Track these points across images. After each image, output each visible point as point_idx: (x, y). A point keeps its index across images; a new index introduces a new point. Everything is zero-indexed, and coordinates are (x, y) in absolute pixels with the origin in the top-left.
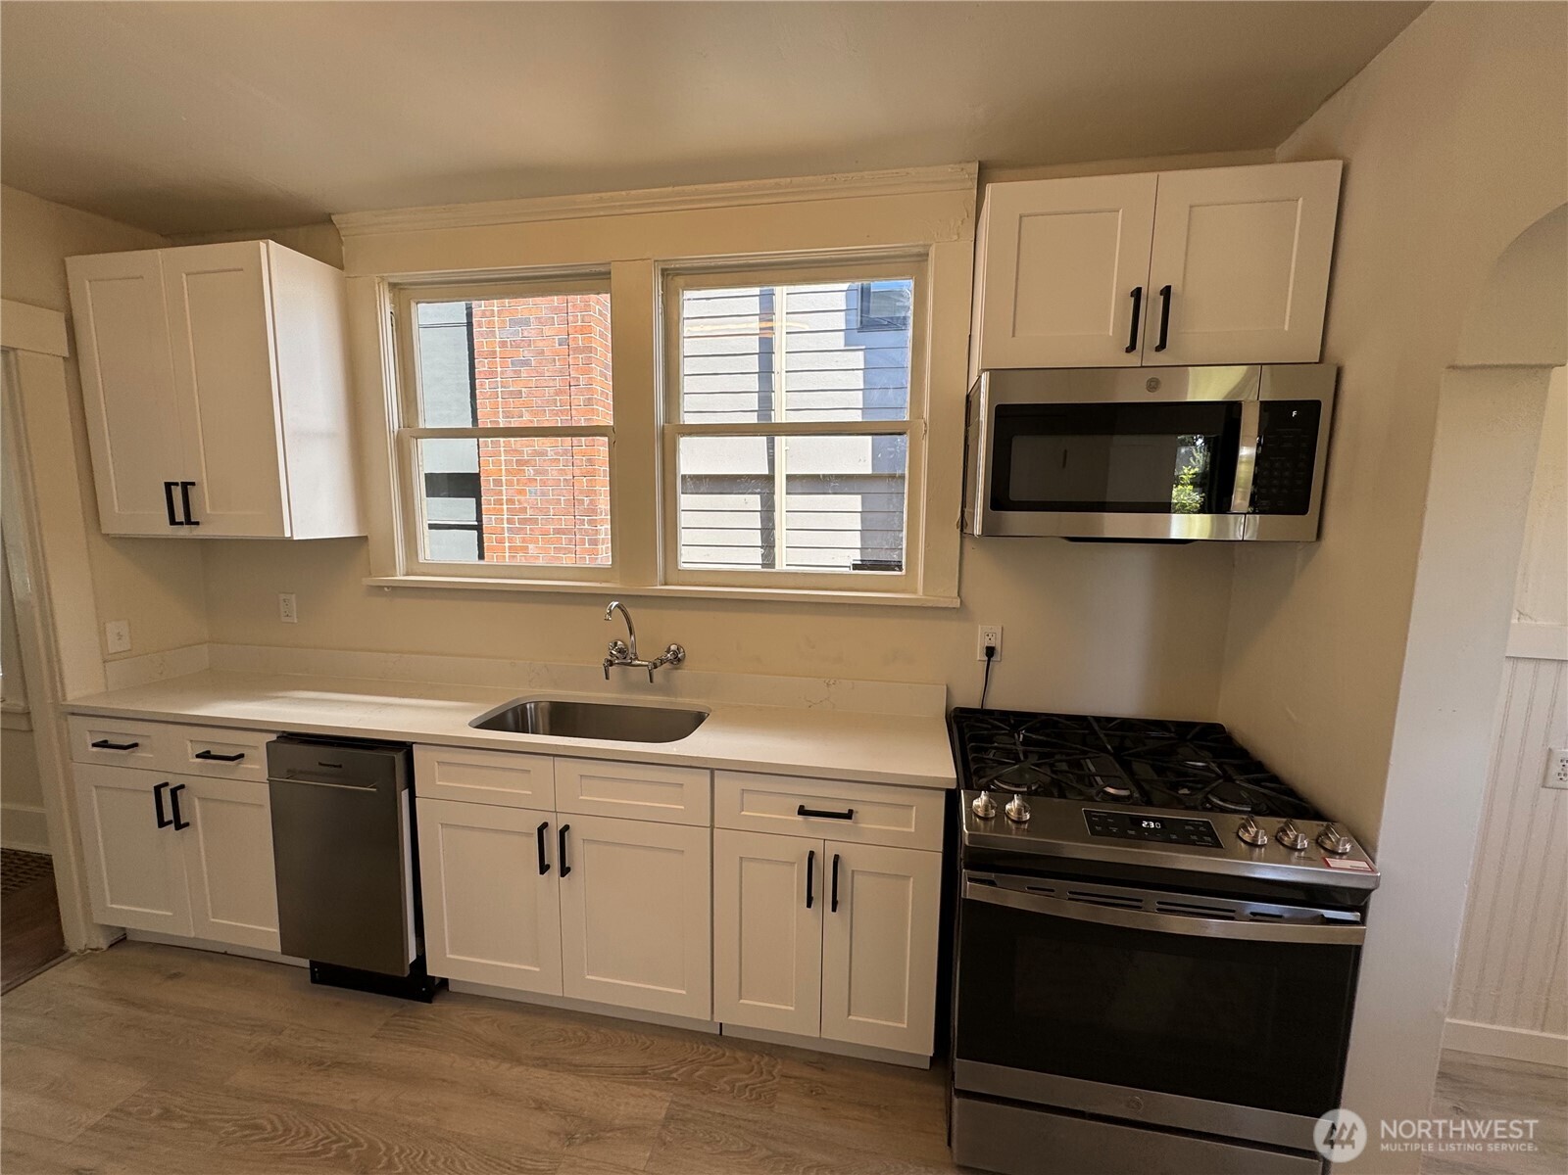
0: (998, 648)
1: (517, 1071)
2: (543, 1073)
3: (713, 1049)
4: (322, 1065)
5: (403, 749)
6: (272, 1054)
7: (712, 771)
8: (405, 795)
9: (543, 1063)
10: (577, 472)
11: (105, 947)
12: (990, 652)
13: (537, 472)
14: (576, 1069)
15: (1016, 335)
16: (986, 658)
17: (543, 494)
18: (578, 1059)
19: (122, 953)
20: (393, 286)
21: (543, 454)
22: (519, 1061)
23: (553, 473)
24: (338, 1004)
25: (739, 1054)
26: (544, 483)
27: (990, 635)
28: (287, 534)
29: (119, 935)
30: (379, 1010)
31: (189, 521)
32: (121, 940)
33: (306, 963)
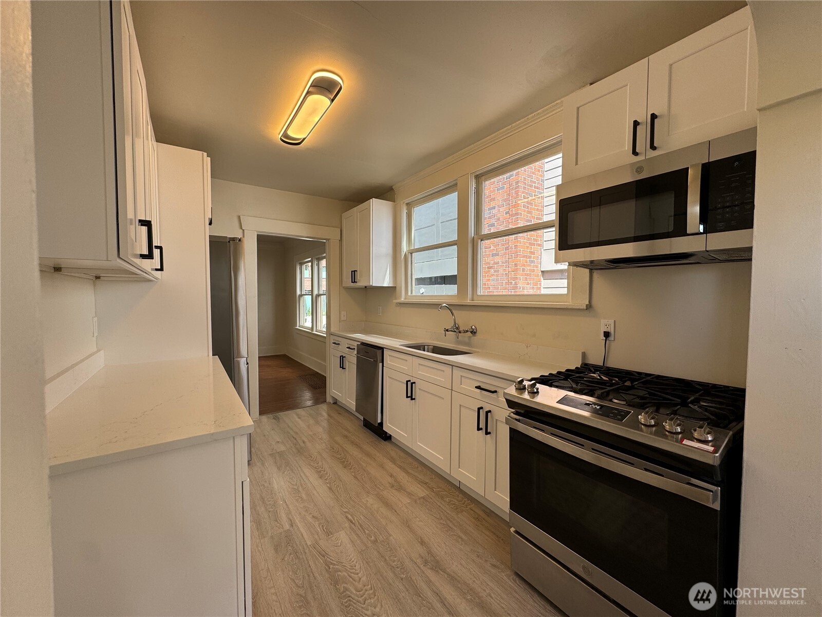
0: (612, 332)
1: (393, 466)
2: (399, 470)
3: (453, 490)
4: (353, 443)
5: (381, 349)
6: (346, 437)
7: (452, 366)
8: (381, 364)
9: (400, 467)
10: (510, 270)
11: (332, 403)
12: (607, 335)
13: (495, 271)
14: (407, 473)
15: (578, 163)
16: (605, 338)
17: (497, 280)
18: (410, 471)
19: (335, 406)
20: (407, 204)
21: (498, 263)
22: (395, 464)
23: (501, 271)
24: (365, 433)
25: (461, 495)
26: (497, 276)
27: (607, 326)
28: (371, 284)
29: (335, 401)
30: (372, 437)
31: (355, 282)
32: (336, 402)
33: (362, 418)
